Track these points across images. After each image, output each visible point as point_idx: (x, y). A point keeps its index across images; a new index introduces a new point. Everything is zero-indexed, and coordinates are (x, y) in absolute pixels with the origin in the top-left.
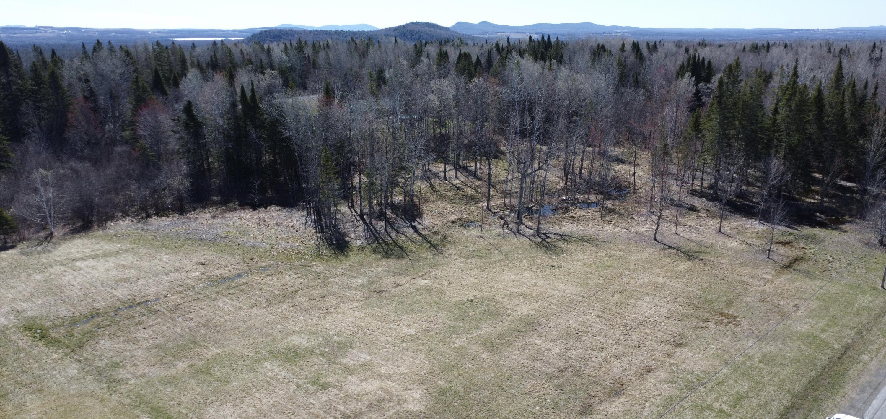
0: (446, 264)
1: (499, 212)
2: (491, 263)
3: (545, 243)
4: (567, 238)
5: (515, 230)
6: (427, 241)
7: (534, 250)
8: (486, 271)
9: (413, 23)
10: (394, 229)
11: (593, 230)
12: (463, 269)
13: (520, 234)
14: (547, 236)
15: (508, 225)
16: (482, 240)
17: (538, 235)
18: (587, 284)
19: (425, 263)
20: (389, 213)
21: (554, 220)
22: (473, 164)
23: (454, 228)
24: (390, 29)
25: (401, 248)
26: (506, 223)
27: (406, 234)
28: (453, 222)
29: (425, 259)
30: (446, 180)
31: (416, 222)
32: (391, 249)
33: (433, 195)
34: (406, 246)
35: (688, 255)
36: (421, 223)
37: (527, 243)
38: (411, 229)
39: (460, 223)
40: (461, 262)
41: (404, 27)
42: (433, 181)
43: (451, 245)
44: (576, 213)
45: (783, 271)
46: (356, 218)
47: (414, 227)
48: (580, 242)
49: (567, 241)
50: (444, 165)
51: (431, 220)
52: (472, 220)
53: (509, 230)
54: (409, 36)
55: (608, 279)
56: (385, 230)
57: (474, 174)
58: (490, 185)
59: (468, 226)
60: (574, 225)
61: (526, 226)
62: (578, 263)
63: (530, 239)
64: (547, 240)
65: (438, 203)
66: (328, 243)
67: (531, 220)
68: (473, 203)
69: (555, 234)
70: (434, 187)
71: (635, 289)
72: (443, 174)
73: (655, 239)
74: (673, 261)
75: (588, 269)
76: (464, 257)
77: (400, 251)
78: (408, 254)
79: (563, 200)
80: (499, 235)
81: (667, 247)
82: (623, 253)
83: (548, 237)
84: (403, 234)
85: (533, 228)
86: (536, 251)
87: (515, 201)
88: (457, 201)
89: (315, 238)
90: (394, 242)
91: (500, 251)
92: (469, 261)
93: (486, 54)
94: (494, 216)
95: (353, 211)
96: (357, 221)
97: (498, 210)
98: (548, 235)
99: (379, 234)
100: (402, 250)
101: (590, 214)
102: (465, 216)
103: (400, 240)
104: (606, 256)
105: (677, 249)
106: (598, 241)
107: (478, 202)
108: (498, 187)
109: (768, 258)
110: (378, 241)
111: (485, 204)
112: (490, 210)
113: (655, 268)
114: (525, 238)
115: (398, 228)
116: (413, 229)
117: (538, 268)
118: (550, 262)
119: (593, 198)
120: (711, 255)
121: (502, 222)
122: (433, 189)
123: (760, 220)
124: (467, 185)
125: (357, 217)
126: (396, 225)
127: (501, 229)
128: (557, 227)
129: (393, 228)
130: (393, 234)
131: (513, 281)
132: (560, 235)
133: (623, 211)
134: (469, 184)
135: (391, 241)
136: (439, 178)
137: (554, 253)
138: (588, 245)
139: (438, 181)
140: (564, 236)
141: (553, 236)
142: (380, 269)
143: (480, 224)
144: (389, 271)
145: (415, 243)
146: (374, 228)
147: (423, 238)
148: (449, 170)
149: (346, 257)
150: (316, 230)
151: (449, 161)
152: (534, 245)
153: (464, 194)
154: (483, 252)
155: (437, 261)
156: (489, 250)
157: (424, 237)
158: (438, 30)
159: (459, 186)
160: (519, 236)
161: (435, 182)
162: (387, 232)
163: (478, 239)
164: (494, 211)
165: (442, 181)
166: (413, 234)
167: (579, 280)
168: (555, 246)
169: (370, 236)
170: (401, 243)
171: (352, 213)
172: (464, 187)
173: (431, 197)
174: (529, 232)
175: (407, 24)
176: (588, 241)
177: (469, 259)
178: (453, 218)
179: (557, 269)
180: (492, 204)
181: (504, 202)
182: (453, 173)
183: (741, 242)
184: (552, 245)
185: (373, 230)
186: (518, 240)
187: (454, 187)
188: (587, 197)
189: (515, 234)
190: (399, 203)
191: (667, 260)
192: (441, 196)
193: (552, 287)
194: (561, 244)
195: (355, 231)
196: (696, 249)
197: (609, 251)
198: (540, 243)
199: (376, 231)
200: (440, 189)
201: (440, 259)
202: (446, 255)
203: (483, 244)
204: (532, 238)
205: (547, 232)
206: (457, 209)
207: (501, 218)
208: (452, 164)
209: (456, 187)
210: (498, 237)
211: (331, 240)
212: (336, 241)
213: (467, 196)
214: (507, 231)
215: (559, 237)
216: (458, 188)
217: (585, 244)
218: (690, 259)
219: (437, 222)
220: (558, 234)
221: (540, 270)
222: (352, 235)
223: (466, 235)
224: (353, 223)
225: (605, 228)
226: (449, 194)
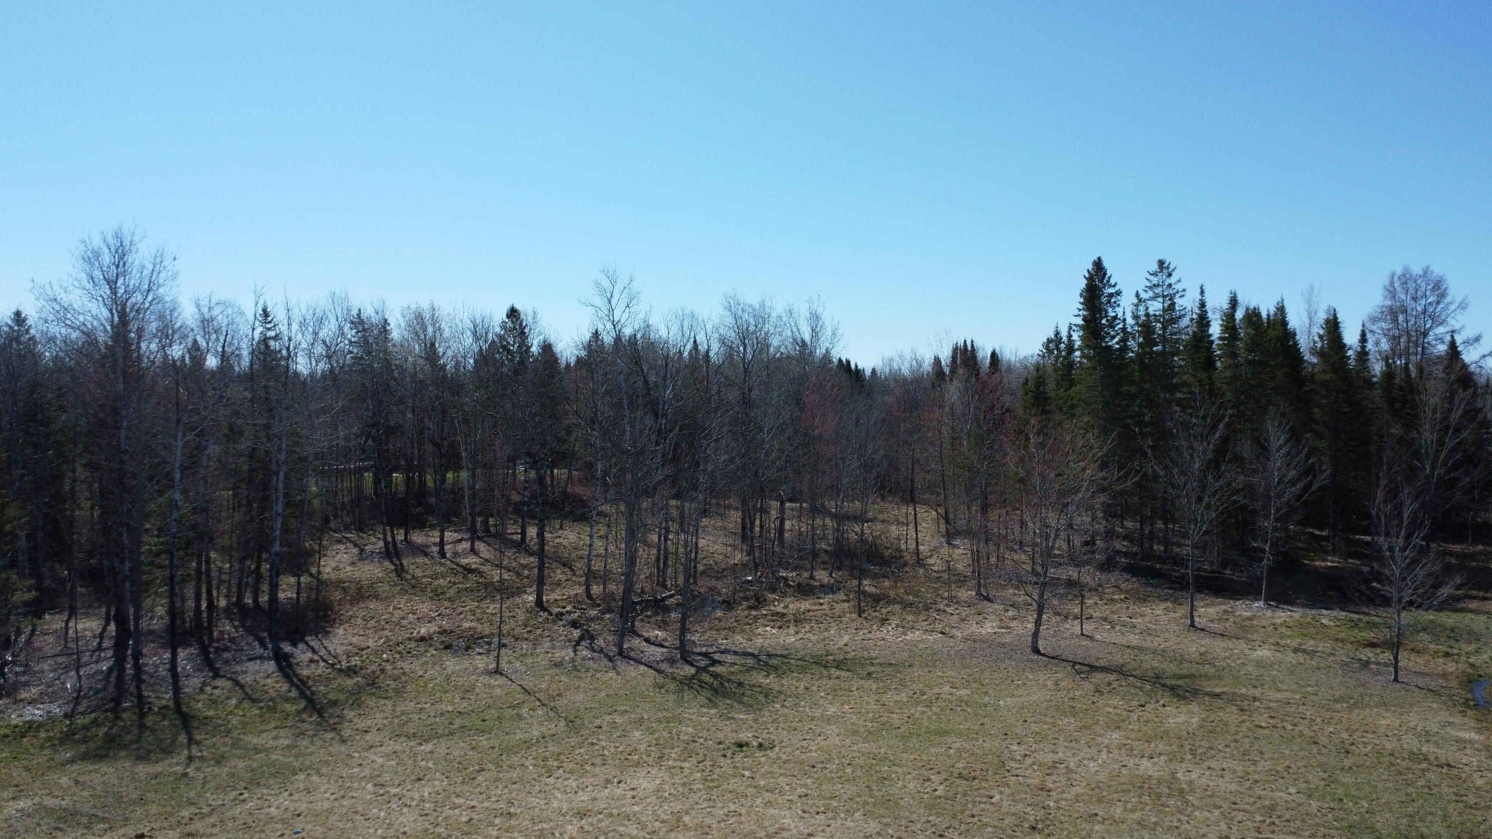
5: (612, 650)
11: (846, 638)
13: (627, 655)
14: (709, 657)
15: (593, 637)
16: (502, 680)
17: (684, 661)
21: (727, 624)
23: (421, 654)
25: (187, 718)
26: (587, 633)
27: (240, 678)
28: (423, 639)
30: (443, 558)
31: (300, 645)
32: (142, 728)
34: (207, 714)
35: (1164, 686)
36: (316, 647)
37: (649, 682)
38: (269, 665)
39: (443, 642)
42: (407, 561)
44: (786, 608)
47: (282, 660)
49: (776, 668)
52: (486, 633)
53: (594, 651)
57: (519, 546)
59: (467, 648)
61: (647, 640)
63: (657, 671)
64: (711, 669)
67: (663, 625)
69: (736, 653)
70: (404, 570)
73: (1039, 652)
79: (748, 582)
80: (558, 665)
81: (1086, 668)
83: (715, 662)
84: (230, 680)
85: (666, 644)
86: (679, 702)
90: (177, 704)
91: (553, 709)
94: (554, 621)
97: (569, 608)
98: (716, 657)
100: (187, 727)
101: (825, 607)
102: (467, 625)
103: (203, 698)
111: (533, 597)
112: (546, 610)
114: (642, 667)
116: (278, 663)
118: (728, 733)
121: (576, 633)
122: (399, 575)
123: (1267, 601)
124: (497, 566)
127: (570, 651)
128: (738, 638)
132: (752, 655)
134: (503, 563)
136: (426, 555)
137: (740, 702)
139: (421, 560)
140: (763, 658)
141: (730, 658)
152: (672, 686)
153: (482, 580)
154: (492, 714)
156: (514, 707)
159: (473, 566)
160: (622, 665)
161: (414, 562)
163: (485, 679)
164: (556, 610)
165: (432, 559)
172: (487, 568)
173: (386, 588)
174: (654, 653)
176: (839, 665)
179: (761, 755)
180: (552, 597)
181: (588, 593)
182: (465, 545)
184: (729, 681)
186: (618, 673)
187: (460, 569)
188: (806, 575)
189: (610, 659)
192: (414, 587)
194: (759, 678)
198: (693, 677)
200: (419, 575)
203: (498, 692)
204: (664, 666)
205: (710, 650)
209: (466, 569)
210: (557, 670)
213: (487, 585)
214: (586, 650)
215: (750, 661)
216: (471, 571)
217: (835, 672)
223: (453, 668)
225: (878, 634)
226: (443, 581)
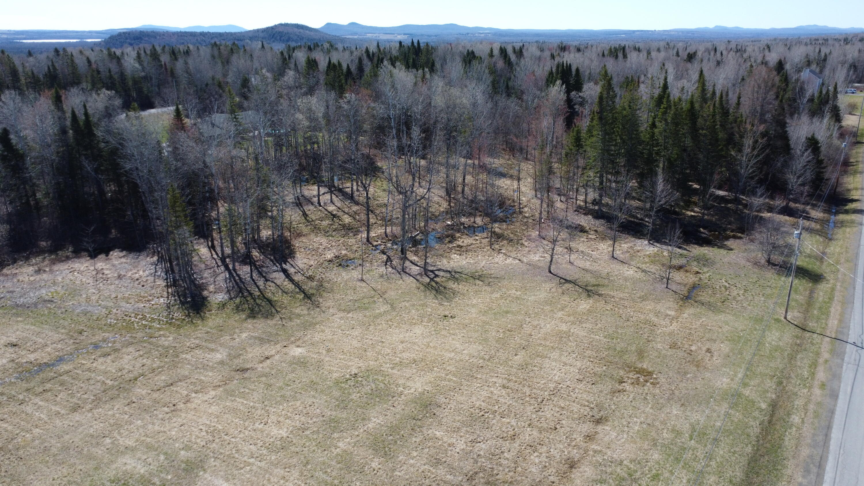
0: (323, 321)
1: (380, 245)
2: (376, 317)
3: (434, 284)
4: (457, 276)
5: (399, 268)
6: (300, 289)
7: (423, 294)
8: (370, 329)
9: (281, 25)
10: (262, 275)
11: (484, 262)
12: (343, 327)
13: (405, 272)
14: (434, 273)
15: (391, 261)
16: (364, 285)
17: (425, 274)
18: (486, 340)
19: (298, 321)
20: (255, 253)
21: (441, 252)
22: (349, 185)
23: (331, 270)
24: (258, 31)
25: (270, 301)
26: (389, 259)
27: (275, 281)
28: (330, 261)
29: (299, 316)
30: (320, 206)
31: (288, 264)
32: (257, 304)
33: (307, 226)
34: (276, 299)
35: (586, 290)
36: (294, 265)
37: (414, 286)
38: (282, 274)
39: (337, 262)
40: (341, 318)
41: (272, 28)
42: (306, 208)
43: (329, 294)
44: (463, 242)
45: (685, 303)
46: (217, 263)
47: (285, 271)
48: (472, 280)
49: (457, 279)
50: (316, 188)
51: (305, 261)
52: (352, 257)
53: (393, 268)
54: (278, 38)
55: (508, 330)
56: (251, 277)
57: (351, 197)
58: (369, 210)
59: (347, 266)
60: (462, 257)
61: (411, 262)
62: (473, 310)
63: (417, 280)
64: (435, 279)
65: (312, 236)
66: (181, 301)
67: (416, 253)
68: (351, 234)
69: (444, 271)
70: (307, 215)
71: (539, 341)
72: (317, 199)
73: (550, 272)
74: (572, 299)
75: (484, 318)
76: (344, 311)
77: (268, 307)
78: (279, 309)
79: (448, 225)
80: (382, 276)
81: (564, 281)
82: (519, 293)
83: (437, 276)
84: (272, 282)
85: (419, 264)
86: (425, 297)
87: (397, 230)
88: (334, 233)
89: (165, 294)
90: (262, 294)
91: (385, 299)
92: (350, 315)
93: (357, 61)
94: (375, 250)
95: (214, 253)
96: (218, 266)
97: (379, 242)
98: (437, 273)
99: (243, 283)
100: (272, 305)
101: (478, 242)
102: (344, 252)
103: (268, 291)
104: (502, 297)
105: (574, 283)
106: (491, 278)
107: (357, 232)
108: (378, 212)
109: (667, 287)
110: (243, 294)
111: (365, 235)
112: (371, 244)
113: (555, 311)
114: (411, 278)
115: (266, 273)
116: (284, 274)
117: (430, 320)
118: (442, 311)
119: (479, 221)
120: (609, 288)
121: (385, 257)
122: (306, 219)
123: (649, 240)
124: (344, 212)
125: (217, 260)
126: (264, 269)
127: (384, 268)
128: (445, 261)
129: (260, 273)
130: (261, 283)
131: (402, 342)
132: (449, 272)
133: (512, 236)
134: (346, 210)
135: (258, 293)
136: (312, 204)
137: (445, 297)
138: (481, 283)
139: (311, 207)
140: (453, 273)
141: (441, 273)
142: (244, 335)
143: (360, 262)
144: (255, 338)
145: (286, 293)
146: (238, 275)
147: (295, 286)
148: (324, 194)
149: (203, 320)
150: (167, 282)
151: (323, 182)
152: (422, 288)
153: (340, 223)
154: (366, 301)
155: (313, 318)
156: (372, 297)
157: (297, 285)
158: (307, 32)
159: (335, 213)
160: (404, 276)
161: (309, 209)
162: (253, 280)
163: (359, 284)
164: (375, 243)
165: (316, 207)
166: (284, 281)
167: (476, 335)
168: (445, 288)
169: (233, 287)
170: (270, 295)
171: (212, 255)
172: (340, 214)
173: (305, 230)
174: (415, 270)
175: (276, 26)
176: (480, 278)
177: (349, 312)
178: (329, 256)
179: (451, 320)
180: (372, 234)
181: (386, 232)
182: (328, 196)
183: (636, 270)
184: (441, 286)
185: (237, 278)
186: (403, 281)
187: (329, 214)
188: (472, 220)
189: (400, 274)
190: (268, 239)
191: (566, 298)
192: (315, 228)
193: (447, 347)
194: (451, 285)
195: (215, 282)
196: (593, 281)
197: (504, 290)
198: (429, 284)
199: (240, 279)
200: (314, 218)
201: (316, 316)
202: (324, 309)
203: (365, 290)
204: (418, 277)
205: (435, 269)
206: (334, 244)
207: (383, 252)
208: (326, 186)
209: (332, 215)
210: (382, 280)
211: (185, 297)
212: (192, 297)
213: (344, 226)
214: (390, 269)
215: (448, 275)
216: (334, 216)
217: (477, 282)
218: (589, 296)
219: (312, 263)
220: (447, 271)
221: (432, 323)
222: (211, 288)
223: (346, 277)
224: (212, 270)
225: (496, 260)
226: (325, 223)
